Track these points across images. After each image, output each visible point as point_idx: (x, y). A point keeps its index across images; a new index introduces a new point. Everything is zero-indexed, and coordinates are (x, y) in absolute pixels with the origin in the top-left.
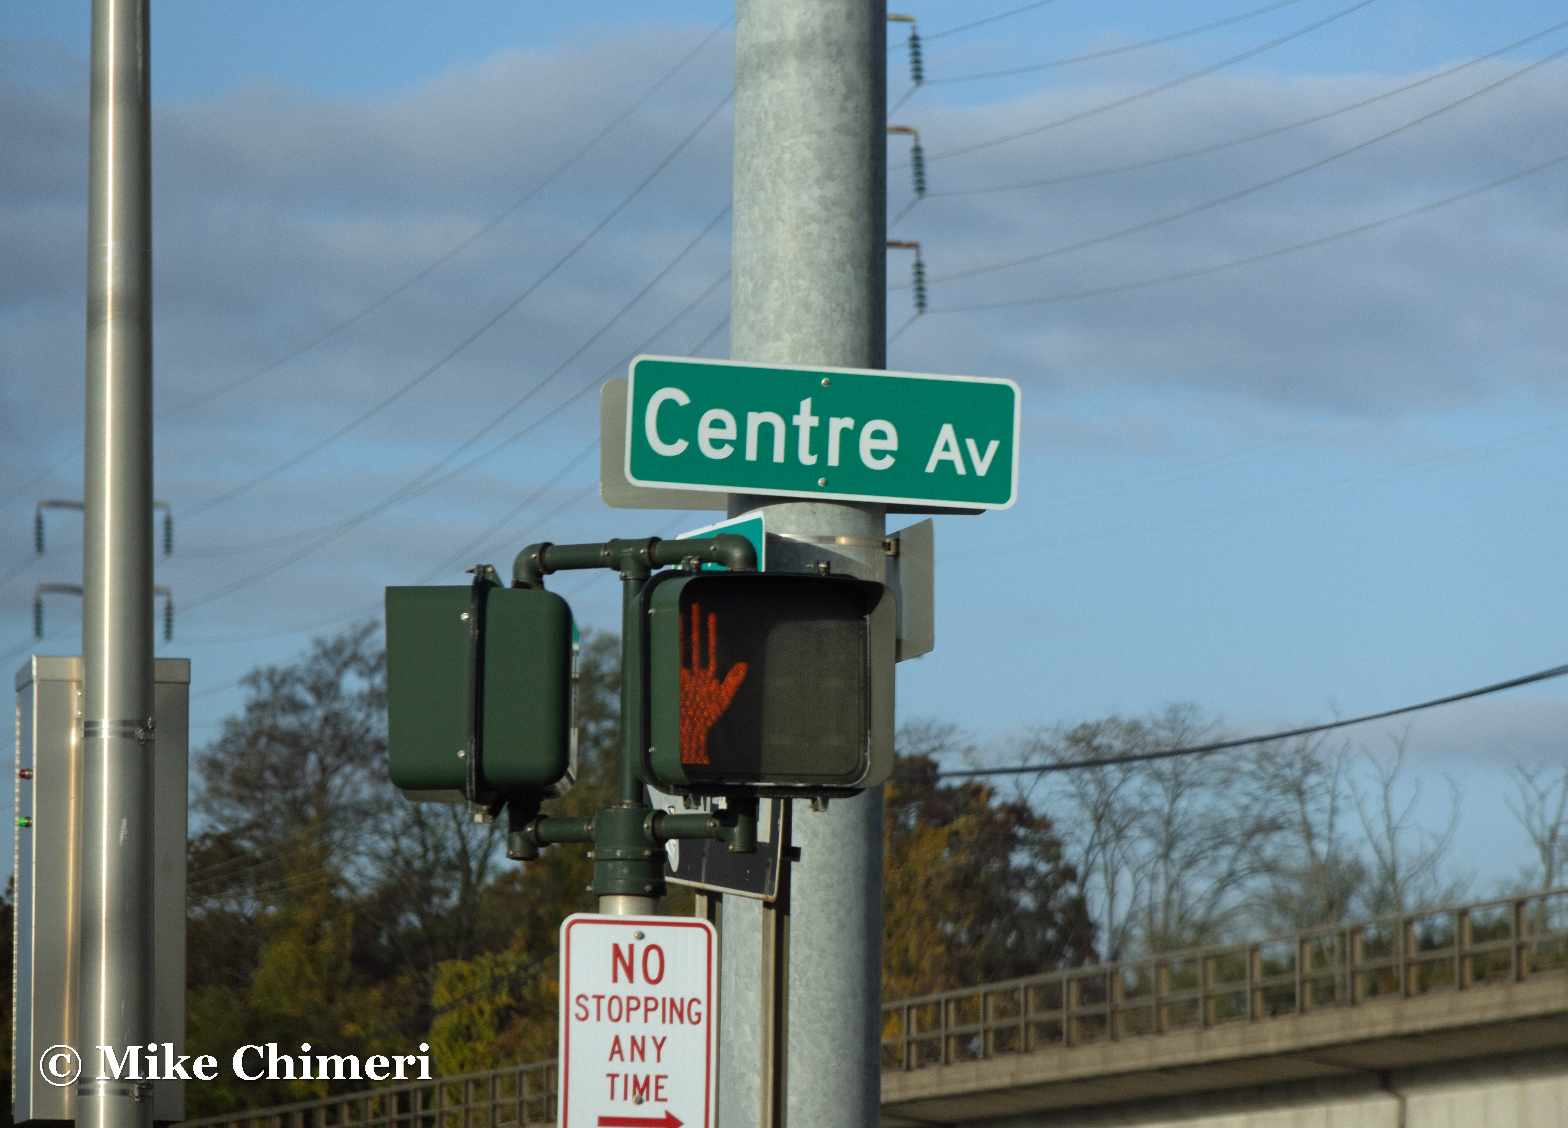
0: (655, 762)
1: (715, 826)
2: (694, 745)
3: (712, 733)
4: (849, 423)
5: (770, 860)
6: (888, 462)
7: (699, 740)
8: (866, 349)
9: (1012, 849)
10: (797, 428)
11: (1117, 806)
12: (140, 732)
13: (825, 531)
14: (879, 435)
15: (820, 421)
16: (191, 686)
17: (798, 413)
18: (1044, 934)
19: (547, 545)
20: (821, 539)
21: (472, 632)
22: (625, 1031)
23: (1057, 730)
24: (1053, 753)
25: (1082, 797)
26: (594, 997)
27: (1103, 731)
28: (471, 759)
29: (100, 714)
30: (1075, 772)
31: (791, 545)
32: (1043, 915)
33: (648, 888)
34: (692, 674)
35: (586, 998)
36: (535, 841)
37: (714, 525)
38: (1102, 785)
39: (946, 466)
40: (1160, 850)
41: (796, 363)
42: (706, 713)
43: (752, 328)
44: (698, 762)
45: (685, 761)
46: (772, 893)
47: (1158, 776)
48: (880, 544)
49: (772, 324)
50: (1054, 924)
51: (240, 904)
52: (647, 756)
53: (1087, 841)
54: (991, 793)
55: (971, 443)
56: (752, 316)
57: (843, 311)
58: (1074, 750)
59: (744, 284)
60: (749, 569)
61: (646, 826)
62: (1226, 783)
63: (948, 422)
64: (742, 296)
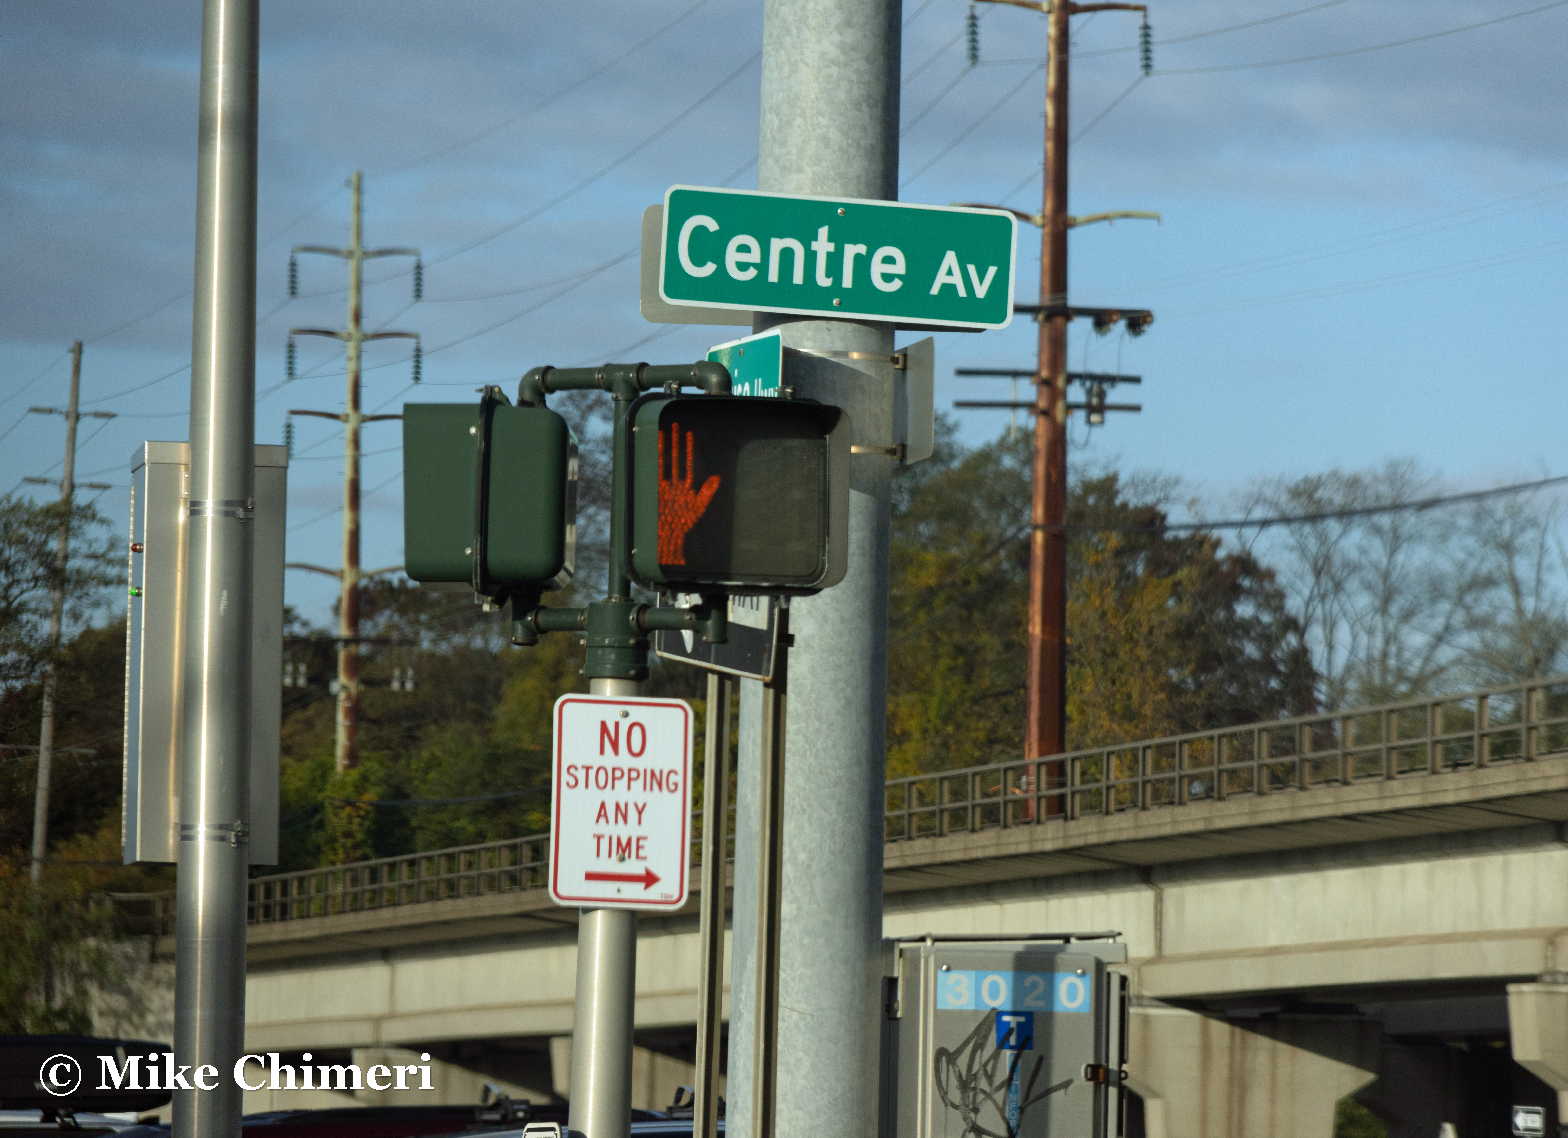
0: (637, 561)
1: (691, 619)
2: (672, 548)
3: (688, 538)
4: (862, 249)
5: (767, 645)
6: (897, 285)
7: (676, 543)
8: (879, 181)
9: (1237, 598)
10: (815, 253)
11: (1337, 560)
12: (240, 512)
13: (839, 346)
14: (889, 260)
15: (836, 248)
16: (290, 472)
17: (816, 239)
18: (1268, 682)
19: (548, 369)
20: (836, 354)
21: (480, 445)
22: (610, 797)
23: (1279, 483)
24: (1276, 505)
25: (1303, 550)
26: (583, 767)
27: (1324, 484)
28: (477, 555)
29: (205, 495)
30: (1296, 526)
31: (808, 359)
32: (1268, 666)
33: (633, 672)
34: (672, 485)
35: (576, 769)
36: (534, 628)
37: (740, 339)
38: (1323, 539)
39: (948, 289)
40: (1377, 603)
41: (815, 194)
42: (683, 521)
43: (777, 161)
44: (676, 563)
45: (664, 562)
46: (768, 675)
47: (1377, 530)
48: (889, 359)
49: (795, 157)
50: (1278, 673)
51: (486, 641)
52: (630, 557)
53: (1306, 593)
54: (1217, 544)
55: (972, 269)
56: (777, 150)
57: (859, 146)
58: (1295, 503)
59: (770, 121)
60: (725, 393)
61: (631, 617)
62: (1444, 538)
63: (951, 250)
64: (769, 131)
